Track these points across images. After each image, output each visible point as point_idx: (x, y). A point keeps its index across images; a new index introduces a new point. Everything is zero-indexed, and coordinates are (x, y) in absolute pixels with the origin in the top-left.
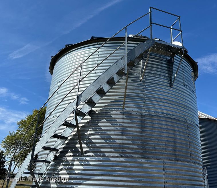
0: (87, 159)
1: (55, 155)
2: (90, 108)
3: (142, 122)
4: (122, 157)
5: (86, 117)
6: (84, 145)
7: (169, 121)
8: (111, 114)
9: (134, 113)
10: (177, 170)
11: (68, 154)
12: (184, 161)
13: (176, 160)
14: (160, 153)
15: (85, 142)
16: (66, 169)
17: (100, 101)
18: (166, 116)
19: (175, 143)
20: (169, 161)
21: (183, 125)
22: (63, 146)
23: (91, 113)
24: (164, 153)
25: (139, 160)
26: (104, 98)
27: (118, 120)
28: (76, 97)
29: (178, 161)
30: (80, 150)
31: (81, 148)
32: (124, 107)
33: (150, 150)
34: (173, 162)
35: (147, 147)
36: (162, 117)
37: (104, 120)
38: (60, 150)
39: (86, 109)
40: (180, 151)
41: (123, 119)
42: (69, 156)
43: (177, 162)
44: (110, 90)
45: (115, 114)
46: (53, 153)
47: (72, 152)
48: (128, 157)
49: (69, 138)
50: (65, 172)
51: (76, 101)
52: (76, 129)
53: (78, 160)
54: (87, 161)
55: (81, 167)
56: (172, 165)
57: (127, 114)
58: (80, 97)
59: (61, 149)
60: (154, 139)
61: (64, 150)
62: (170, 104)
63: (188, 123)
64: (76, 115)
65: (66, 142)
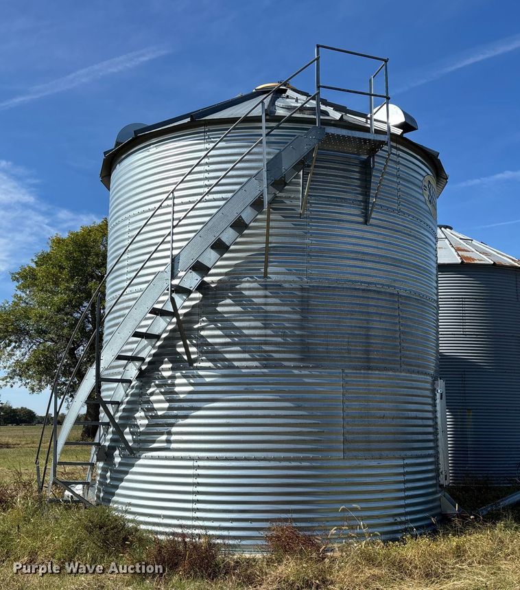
0: (201, 373)
1: (140, 369)
2: (199, 278)
3: (302, 301)
4: (265, 367)
5: (192, 296)
6: (192, 349)
7: (357, 297)
8: (241, 289)
9: (286, 285)
10: (368, 385)
11: (164, 366)
12: (386, 369)
13: (369, 368)
14: (338, 357)
15: (194, 342)
16: (162, 393)
17: (219, 263)
18: (353, 286)
19: (368, 336)
20: (355, 371)
21: (389, 301)
22: (154, 351)
23: (202, 287)
24: (345, 357)
25: (296, 372)
26: (226, 255)
27: (256, 300)
28: (169, 261)
29: (372, 370)
30: (185, 357)
31: (188, 353)
32: (266, 273)
33: (318, 352)
34: (362, 372)
35: (312, 348)
36: (344, 288)
37: (228, 301)
38: (148, 360)
39: (192, 280)
40: (378, 351)
41: (266, 297)
42: (166, 369)
43: (370, 372)
44: (239, 240)
45: (250, 289)
46: (135, 365)
47: (171, 361)
48: (275, 367)
49: (164, 335)
50: (162, 397)
51: (169, 268)
52: (174, 320)
53: (185, 377)
54: (200, 376)
55: (191, 388)
56: (360, 377)
57: (274, 288)
58: (176, 261)
59: (149, 356)
60: (324, 333)
61: (156, 358)
62: (362, 260)
63: (401, 296)
64: (172, 292)
65: (159, 343)
